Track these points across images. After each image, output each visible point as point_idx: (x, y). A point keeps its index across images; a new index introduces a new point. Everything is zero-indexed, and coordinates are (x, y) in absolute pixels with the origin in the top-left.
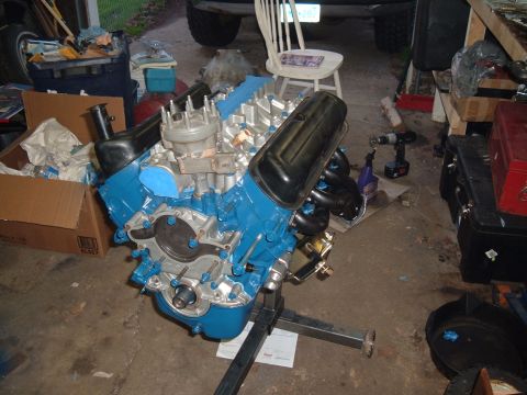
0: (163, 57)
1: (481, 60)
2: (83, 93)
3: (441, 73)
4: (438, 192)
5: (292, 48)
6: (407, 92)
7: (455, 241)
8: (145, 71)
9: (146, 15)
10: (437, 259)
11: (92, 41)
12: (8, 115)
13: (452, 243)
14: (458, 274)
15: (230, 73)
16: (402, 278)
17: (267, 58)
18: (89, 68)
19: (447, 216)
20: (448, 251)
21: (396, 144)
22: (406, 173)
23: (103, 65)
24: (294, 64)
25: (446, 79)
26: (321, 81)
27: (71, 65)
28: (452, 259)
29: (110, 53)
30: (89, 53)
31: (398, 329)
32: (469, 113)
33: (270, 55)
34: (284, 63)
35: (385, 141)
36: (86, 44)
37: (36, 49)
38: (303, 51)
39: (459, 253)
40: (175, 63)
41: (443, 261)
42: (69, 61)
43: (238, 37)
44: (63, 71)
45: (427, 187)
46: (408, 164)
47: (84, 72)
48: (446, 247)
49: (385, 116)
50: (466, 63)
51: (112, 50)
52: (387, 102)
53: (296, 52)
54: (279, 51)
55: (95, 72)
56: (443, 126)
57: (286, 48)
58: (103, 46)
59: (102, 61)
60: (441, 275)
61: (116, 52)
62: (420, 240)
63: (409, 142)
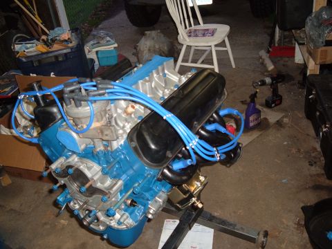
0: (108, 41)
1: (326, 20)
2: (52, 75)
3: (298, 31)
4: (304, 115)
5: (195, 25)
6: (276, 45)
7: (319, 149)
8: (97, 52)
9: (100, 11)
10: (308, 164)
11: (57, 38)
12: (9, 93)
13: (317, 151)
14: (323, 174)
15: (154, 46)
16: (284, 181)
17: (178, 34)
18: (56, 57)
19: (312, 132)
20: (315, 157)
21: (272, 85)
22: (280, 103)
23: (66, 54)
24: (196, 36)
25: (302, 35)
26: (216, 46)
27: (45, 56)
28: (318, 163)
29: (70, 45)
30: (56, 47)
31: (284, 220)
32: (321, 59)
33: (179, 32)
34: (190, 36)
35: (263, 83)
36: (53, 41)
37: (21, 48)
38: (202, 26)
39: (323, 158)
40: (116, 45)
41: (312, 165)
42: (43, 53)
43: (160, 19)
44: (39, 61)
45: (296, 112)
46: (282, 97)
47: (53, 60)
48: (313, 155)
49: (262, 64)
50: (315, 24)
51: (71, 42)
52: (263, 53)
53: (197, 27)
54: (186, 28)
55: (60, 59)
56: (303, 67)
57: (190, 25)
58: (66, 41)
59: (65, 51)
60: (311, 176)
61: (74, 44)
62: (294, 151)
63: (280, 82)
